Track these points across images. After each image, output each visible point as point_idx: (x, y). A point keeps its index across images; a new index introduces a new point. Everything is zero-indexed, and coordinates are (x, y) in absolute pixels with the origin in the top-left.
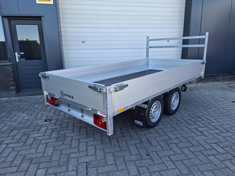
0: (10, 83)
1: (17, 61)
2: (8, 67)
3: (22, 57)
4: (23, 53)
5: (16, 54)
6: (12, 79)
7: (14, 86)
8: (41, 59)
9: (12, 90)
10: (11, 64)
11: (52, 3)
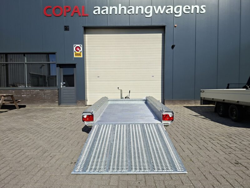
0: (56, 99)
1: (61, 87)
2: (56, 90)
3: (64, 85)
4: (65, 83)
5: (61, 83)
6: (57, 97)
7: (58, 101)
8: (74, 86)
9: (56, 103)
10: (58, 89)
11: (82, 57)
